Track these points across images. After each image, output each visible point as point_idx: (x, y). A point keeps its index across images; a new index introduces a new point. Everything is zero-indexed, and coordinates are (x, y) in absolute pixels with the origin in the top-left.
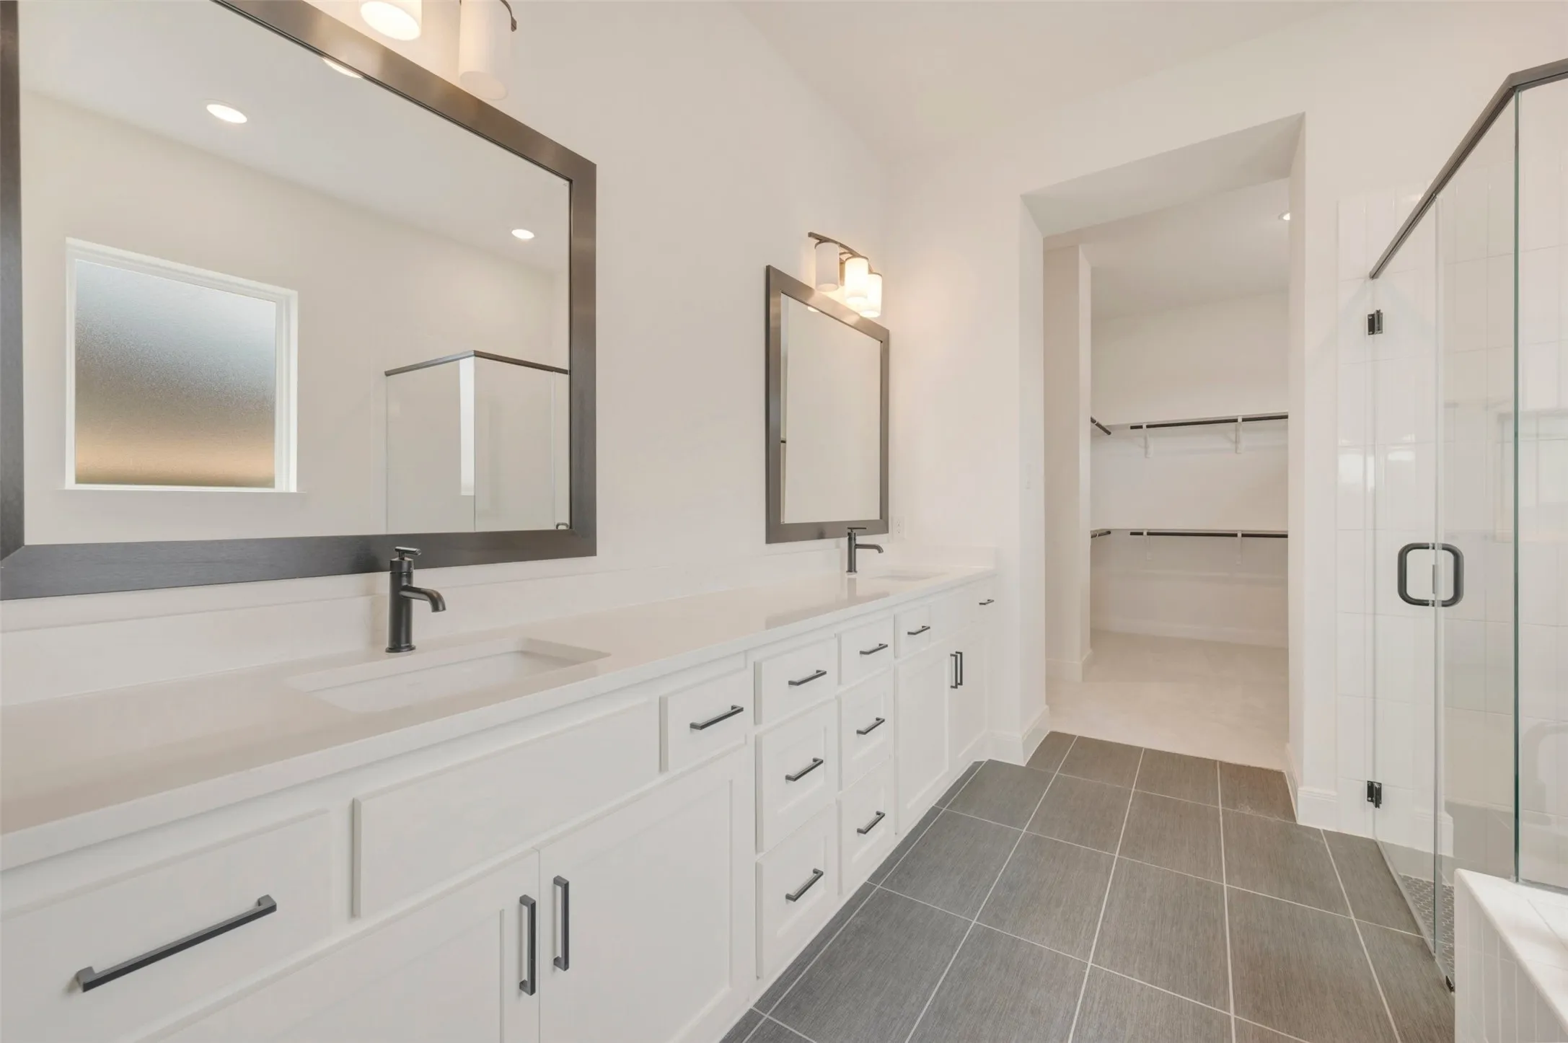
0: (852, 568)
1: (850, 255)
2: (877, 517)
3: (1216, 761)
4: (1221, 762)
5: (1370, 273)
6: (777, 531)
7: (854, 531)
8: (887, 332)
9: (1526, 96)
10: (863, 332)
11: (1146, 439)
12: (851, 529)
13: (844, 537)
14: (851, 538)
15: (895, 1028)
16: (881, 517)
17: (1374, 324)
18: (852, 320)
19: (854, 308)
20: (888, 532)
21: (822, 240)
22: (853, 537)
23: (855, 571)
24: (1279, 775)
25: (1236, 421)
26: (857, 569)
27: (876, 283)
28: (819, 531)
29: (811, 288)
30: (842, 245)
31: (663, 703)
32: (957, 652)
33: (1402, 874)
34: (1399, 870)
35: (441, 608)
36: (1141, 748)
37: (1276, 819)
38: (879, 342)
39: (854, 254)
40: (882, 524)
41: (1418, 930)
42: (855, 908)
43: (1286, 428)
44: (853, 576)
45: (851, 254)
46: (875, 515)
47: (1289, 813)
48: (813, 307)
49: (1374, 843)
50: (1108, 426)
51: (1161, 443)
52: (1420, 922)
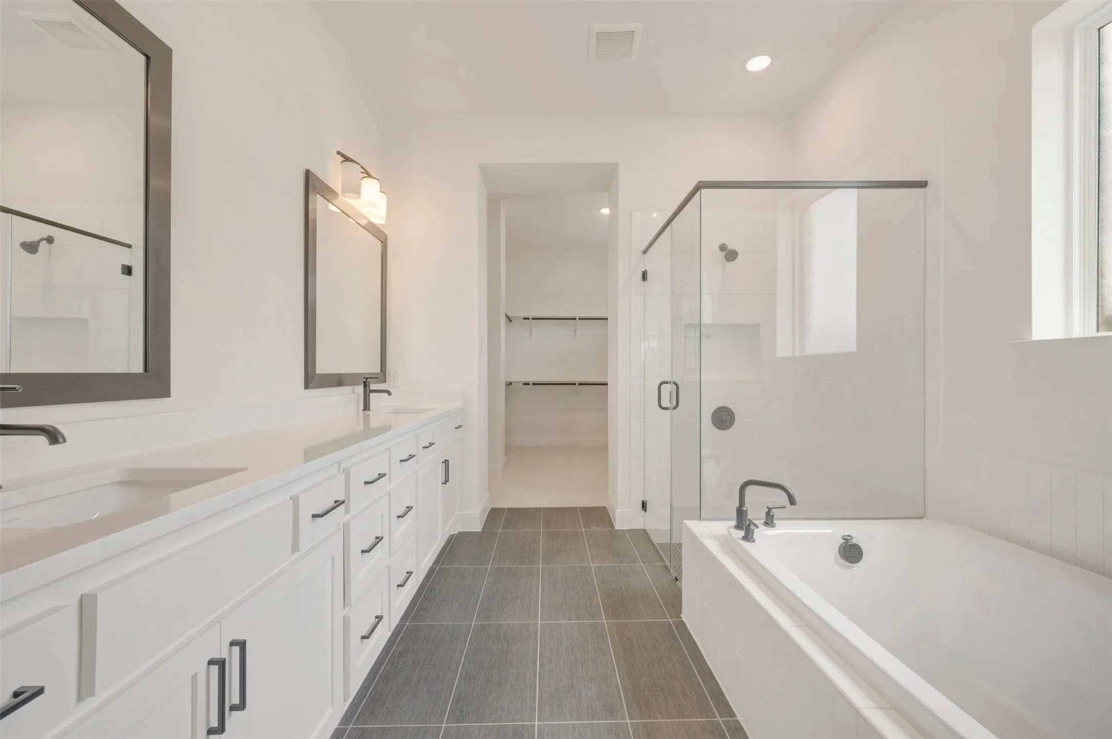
0: (366, 407)
1: (367, 176)
2: (378, 371)
3: (577, 508)
4: (579, 508)
5: (643, 251)
6: (312, 379)
7: (369, 380)
8: (386, 236)
9: (704, 191)
10: (369, 232)
11: (531, 327)
12: (366, 378)
13: (359, 384)
14: (366, 385)
15: (442, 696)
16: (381, 371)
17: (644, 276)
18: (363, 222)
19: (364, 213)
20: (385, 382)
21: (347, 159)
22: (368, 384)
23: (369, 410)
24: (603, 510)
25: (575, 319)
26: (371, 409)
27: (382, 200)
28: (338, 381)
29: (336, 193)
30: (362, 167)
31: (295, 500)
32: (445, 460)
33: (657, 542)
34: (656, 540)
35: (61, 440)
36: (541, 508)
37: (607, 529)
38: (381, 242)
39: (369, 175)
40: (382, 376)
41: (663, 560)
42: (394, 642)
43: (607, 325)
44: (367, 413)
45: (367, 174)
46: (377, 370)
47: (611, 525)
48: (337, 207)
49: (645, 531)
50: (511, 317)
51: (540, 329)
52: (665, 559)
